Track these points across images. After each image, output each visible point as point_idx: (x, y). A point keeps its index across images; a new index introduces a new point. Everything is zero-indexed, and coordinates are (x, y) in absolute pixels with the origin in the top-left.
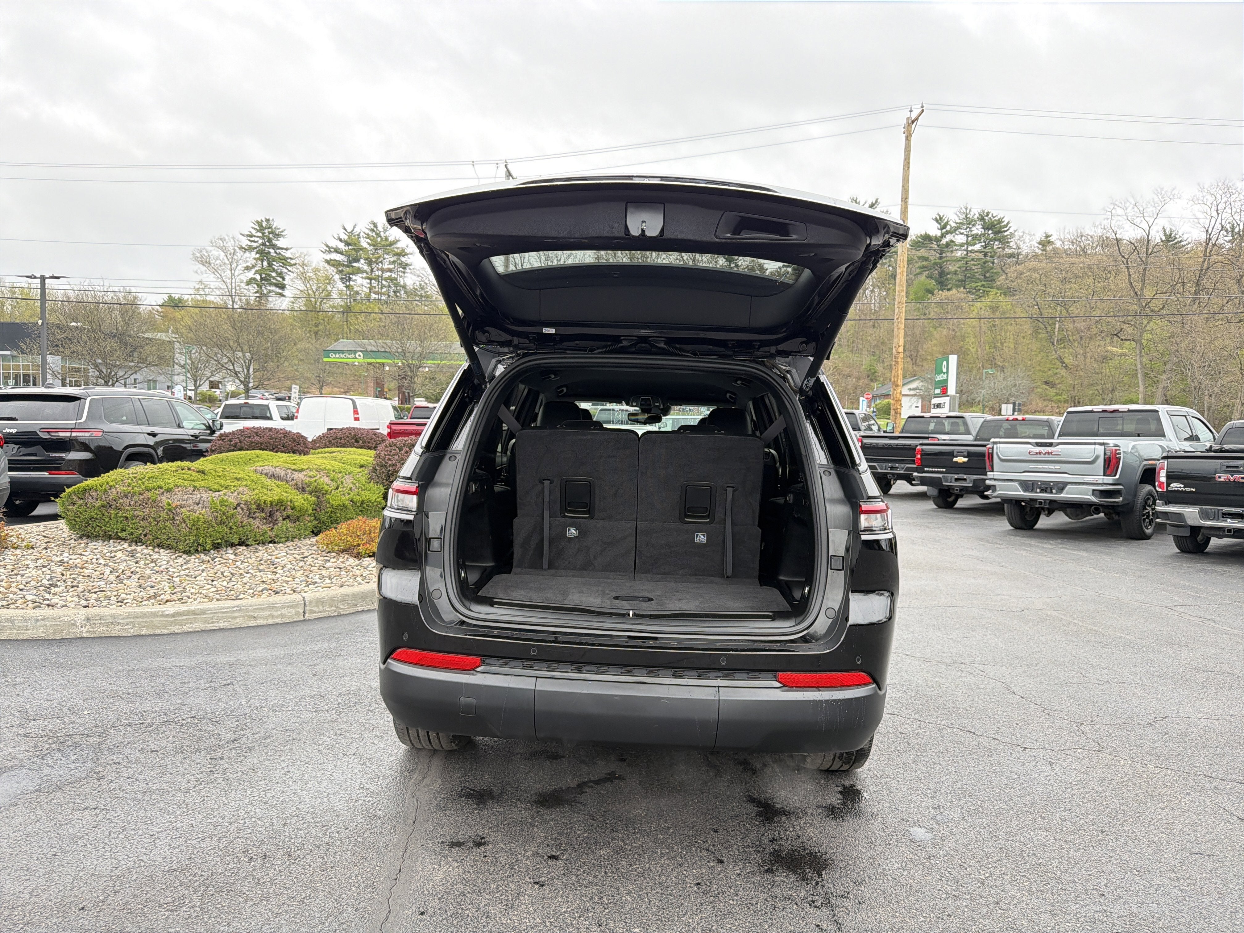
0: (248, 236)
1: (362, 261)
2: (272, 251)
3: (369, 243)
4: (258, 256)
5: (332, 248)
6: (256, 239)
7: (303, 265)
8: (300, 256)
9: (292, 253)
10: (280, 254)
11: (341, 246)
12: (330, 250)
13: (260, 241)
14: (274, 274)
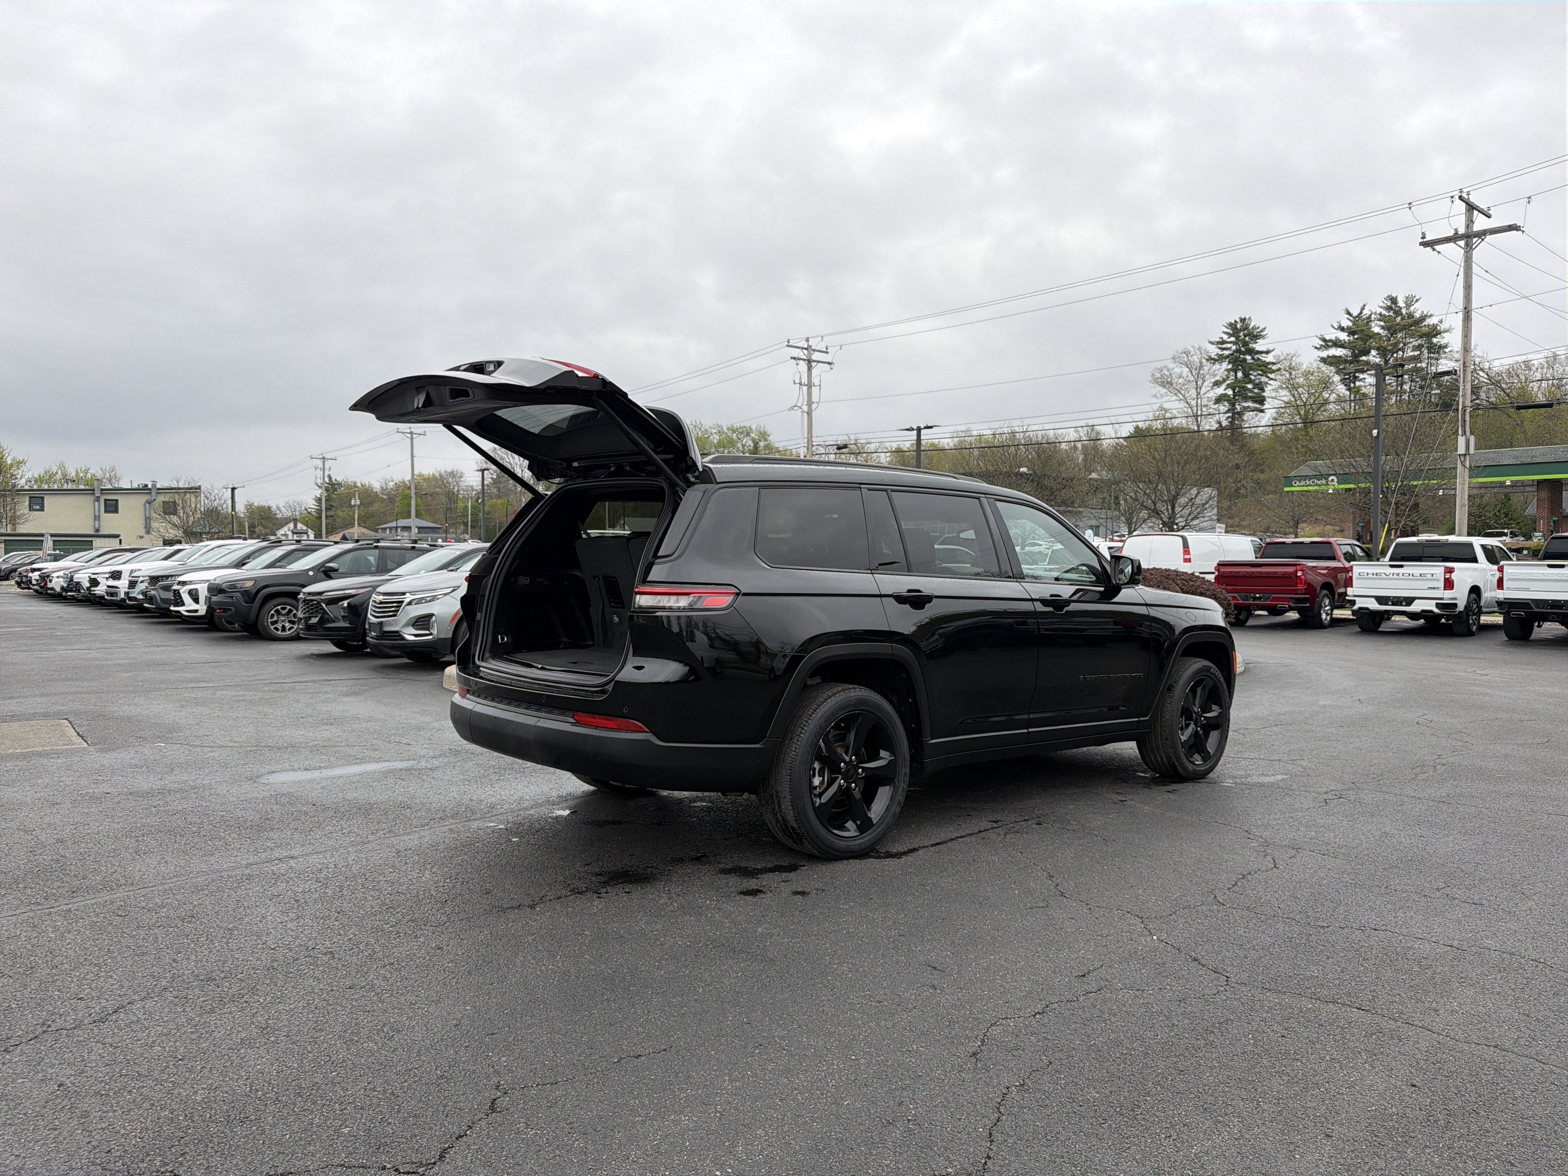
0: (1218, 343)
1: (1373, 352)
2: (1248, 357)
3: (1383, 328)
4: (1230, 366)
5: (1330, 341)
6: (1229, 346)
7: (1291, 369)
8: (1285, 359)
9: (1274, 357)
10: (1259, 359)
11: (1343, 336)
12: (1327, 344)
13: (1234, 348)
14: (1250, 386)
